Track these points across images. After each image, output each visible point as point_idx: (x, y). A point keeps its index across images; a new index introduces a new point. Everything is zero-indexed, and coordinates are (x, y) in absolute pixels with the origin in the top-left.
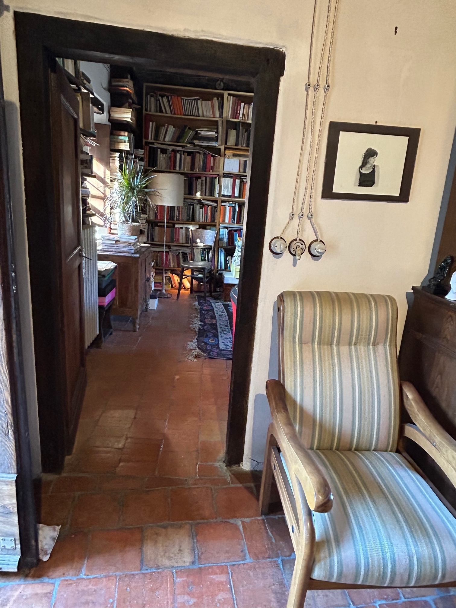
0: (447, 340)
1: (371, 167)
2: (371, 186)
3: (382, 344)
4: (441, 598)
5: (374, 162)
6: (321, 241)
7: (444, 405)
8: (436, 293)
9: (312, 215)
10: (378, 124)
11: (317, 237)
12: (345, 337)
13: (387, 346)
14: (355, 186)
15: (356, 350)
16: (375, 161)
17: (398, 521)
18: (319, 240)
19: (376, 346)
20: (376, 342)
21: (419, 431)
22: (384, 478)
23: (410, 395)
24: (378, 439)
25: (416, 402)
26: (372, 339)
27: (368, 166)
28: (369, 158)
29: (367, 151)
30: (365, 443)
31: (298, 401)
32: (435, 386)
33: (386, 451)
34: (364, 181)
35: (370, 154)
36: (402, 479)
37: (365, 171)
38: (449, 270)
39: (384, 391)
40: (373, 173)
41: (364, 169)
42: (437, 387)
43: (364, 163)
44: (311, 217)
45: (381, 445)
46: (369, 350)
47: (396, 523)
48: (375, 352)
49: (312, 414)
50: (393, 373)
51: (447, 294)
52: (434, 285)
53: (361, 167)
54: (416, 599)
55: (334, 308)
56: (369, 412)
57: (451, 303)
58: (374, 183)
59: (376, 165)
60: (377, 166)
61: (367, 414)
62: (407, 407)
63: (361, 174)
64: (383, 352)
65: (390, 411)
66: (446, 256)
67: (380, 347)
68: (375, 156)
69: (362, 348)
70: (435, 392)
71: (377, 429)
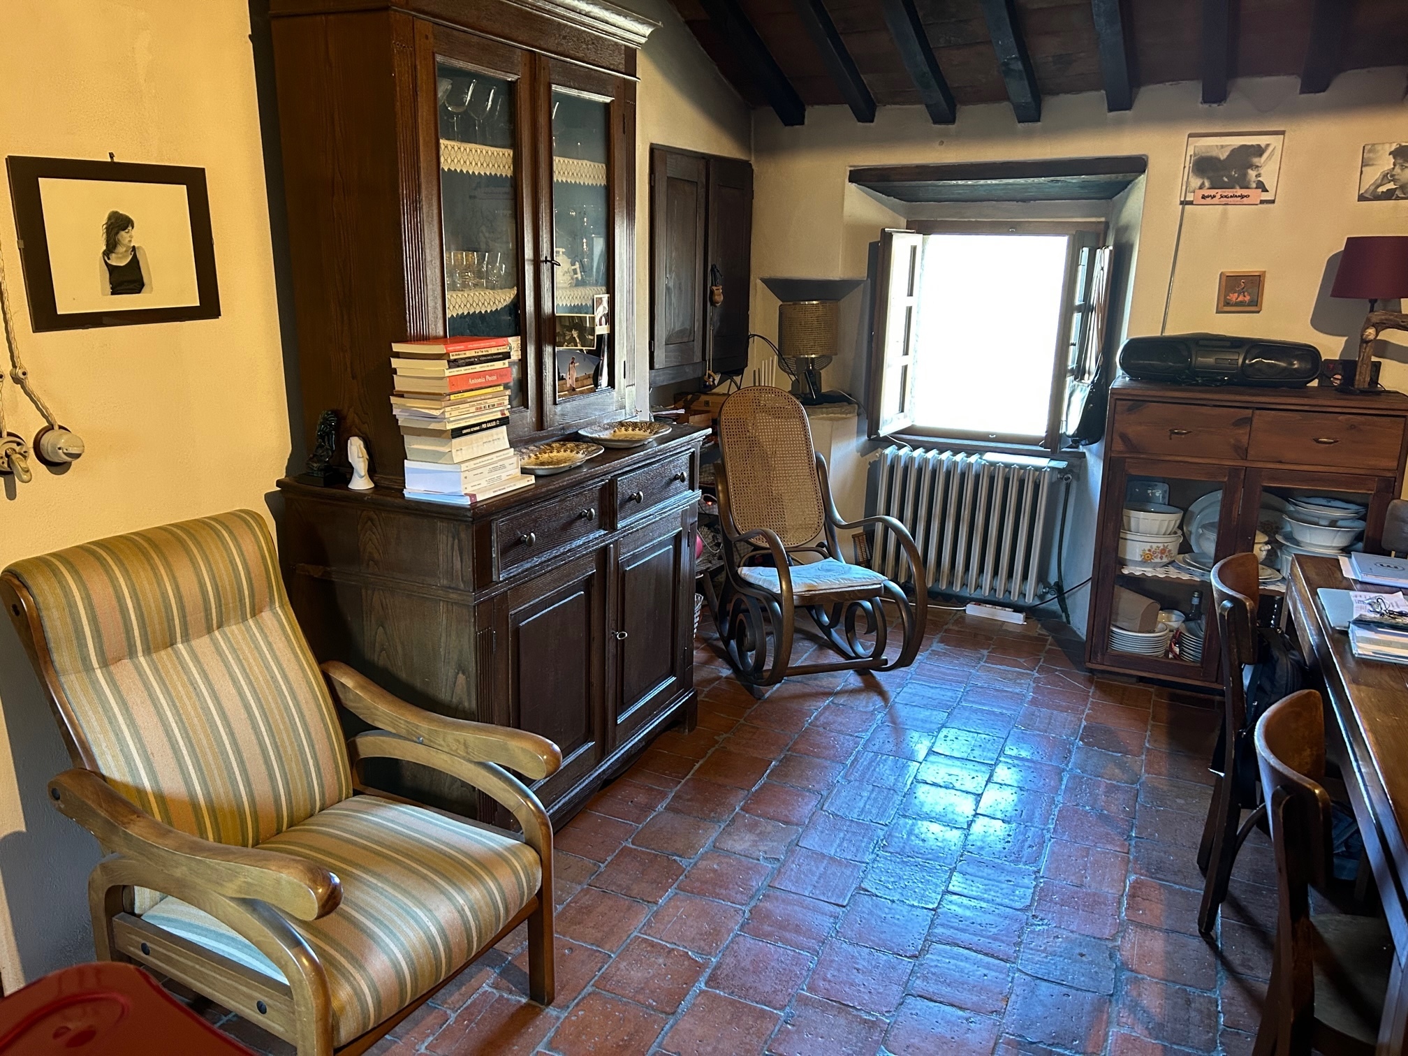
0: (376, 563)
1: (126, 251)
2: (139, 292)
3: (267, 608)
4: (500, 974)
5: (130, 241)
6: (61, 427)
7: (403, 675)
8: (328, 483)
9: (24, 374)
10: (116, 160)
11: (48, 421)
12: (196, 617)
13: (278, 609)
14: (104, 294)
15: (225, 636)
16: (133, 237)
17: (424, 877)
18: (56, 427)
19: (257, 617)
20: (257, 608)
21: (389, 734)
22: (366, 835)
23: (347, 680)
24: (321, 785)
25: (363, 688)
26: (248, 604)
27: (121, 249)
28: (117, 233)
29: (109, 218)
30: (302, 803)
31: (147, 784)
32: (377, 649)
33: (340, 801)
34: (121, 284)
35: (118, 224)
36: (392, 821)
37: (120, 261)
38: (338, 435)
39: (303, 694)
40: (135, 263)
41: (113, 256)
42: (383, 649)
43: (111, 246)
44: (22, 376)
45: (331, 793)
46: (248, 629)
47: (422, 881)
48: (261, 630)
49: (187, 799)
50: (304, 654)
51: (349, 481)
52: (319, 469)
53: (107, 253)
54: (469, 1002)
55: (154, 568)
56: (291, 743)
57: (365, 495)
58: (143, 285)
59: (136, 246)
60: (138, 248)
61: (289, 749)
62: (350, 704)
63: (112, 270)
64: (276, 623)
65: (325, 725)
66: (324, 412)
67: (266, 615)
68: (130, 228)
69: (234, 629)
70: (381, 660)
71: (315, 767)
